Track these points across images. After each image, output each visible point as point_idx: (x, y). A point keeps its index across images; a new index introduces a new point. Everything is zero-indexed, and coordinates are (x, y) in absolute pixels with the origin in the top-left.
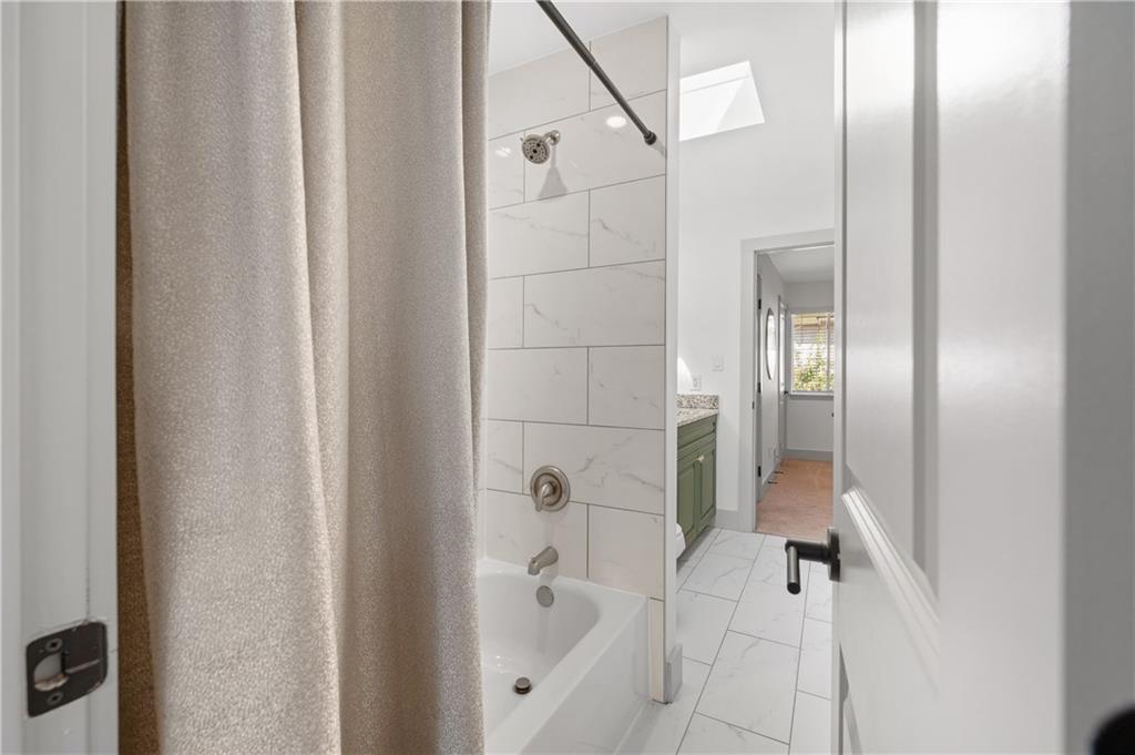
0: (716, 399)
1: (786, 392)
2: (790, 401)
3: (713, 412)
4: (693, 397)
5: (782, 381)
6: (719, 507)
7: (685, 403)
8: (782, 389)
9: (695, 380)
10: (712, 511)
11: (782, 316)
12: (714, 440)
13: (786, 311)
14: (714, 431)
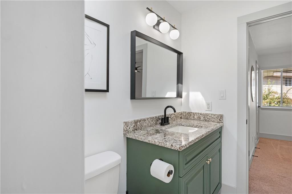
0: (221, 116)
1: (259, 107)
2: (261, 110)
3: (219, 125)
4: (207, 115)
5: (257, 101)
6: (223, 182)
7: (202, 118)
8: (257, 105)
9: (208, 104)
10: (219, 184)
11: (257, 71)
12: (221, 142)
13: (259, 69)
14: (220, 137)
